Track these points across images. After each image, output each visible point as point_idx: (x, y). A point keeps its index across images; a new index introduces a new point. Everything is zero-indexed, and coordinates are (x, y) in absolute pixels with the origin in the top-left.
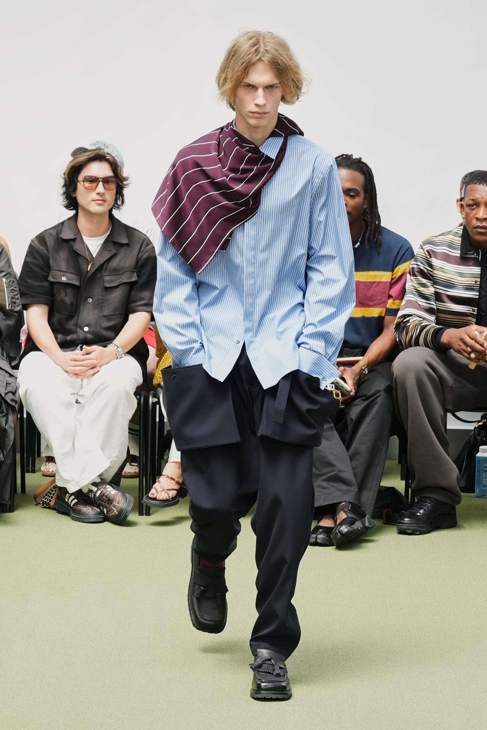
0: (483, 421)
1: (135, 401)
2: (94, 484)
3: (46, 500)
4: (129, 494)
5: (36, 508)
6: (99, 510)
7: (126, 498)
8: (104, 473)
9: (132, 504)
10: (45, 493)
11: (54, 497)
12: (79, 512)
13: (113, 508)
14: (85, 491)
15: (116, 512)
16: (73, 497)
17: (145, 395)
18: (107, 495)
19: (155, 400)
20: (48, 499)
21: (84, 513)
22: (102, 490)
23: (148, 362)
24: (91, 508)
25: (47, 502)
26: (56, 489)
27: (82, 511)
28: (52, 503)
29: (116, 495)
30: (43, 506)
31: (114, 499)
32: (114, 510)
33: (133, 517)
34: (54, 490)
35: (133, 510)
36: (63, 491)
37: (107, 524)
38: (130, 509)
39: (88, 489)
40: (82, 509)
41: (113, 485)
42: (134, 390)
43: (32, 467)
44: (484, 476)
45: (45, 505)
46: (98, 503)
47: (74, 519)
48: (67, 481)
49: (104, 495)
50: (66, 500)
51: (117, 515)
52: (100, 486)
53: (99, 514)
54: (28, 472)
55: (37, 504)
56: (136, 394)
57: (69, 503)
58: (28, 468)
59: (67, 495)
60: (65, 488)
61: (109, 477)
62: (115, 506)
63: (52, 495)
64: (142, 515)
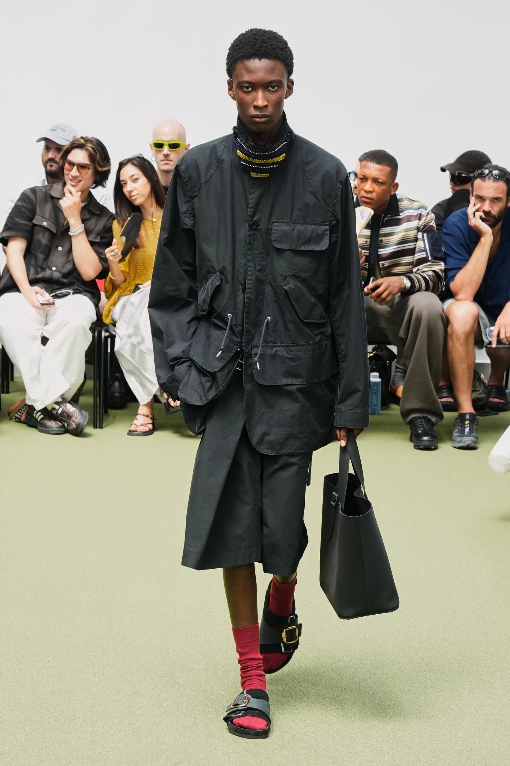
0: (374, 353)
1: (91, 335)
2: (57, 403)
3: (18, 416)
4: (85, 410)
5: (9, 422)
6: (61, 424)
7: (82, 414)
8: (65, 393)
9: (87, 420)
10: (17, 410)
11: (24, 413)
12: (45, 426)
13: (72, 423)
14: (49, 408)
15: (74, 426)
16: (40, 413)
17: (98, 330)
18: (67, 412)
19: (107, 334)
20: (19, 415)
21: (49, 427)
22: (63, 407)
23: (100, 305)
24: (55, 423)
25: (19, 417)
26: (26, 406)
27: (47, 424)
28: (23, 418)
29: (74, 411)
30: (15, 421)
31: (72, 415)
32: (73, 424)
33: (89, 430)
34: (24, 407)
35: (88, 424)
36: (31, 408)
37: (67, 436)
38: (85, 423)
39: (52, 407)
40: (47, 423)
41: (72, 402)
42: (89, 326)
43: (6, 388)
44: (374, 397)
45: (17, 420)
46: (60, 419)
47: (41, 431)
48: (34, 401)
49: (64, 413)
50: (34, 415)
51: (75, 428)
52: (61, 404)
53: (61, 427)
54: (3, 393)
55: (11, 419)
56: (91, 329)
57: (37, 418)
58: (3, 389)
59: (35, 411)
60: (32, 406)
61: (70, 396)
62: (73, 421)
63: (23, 412)
64: (97, 428)
